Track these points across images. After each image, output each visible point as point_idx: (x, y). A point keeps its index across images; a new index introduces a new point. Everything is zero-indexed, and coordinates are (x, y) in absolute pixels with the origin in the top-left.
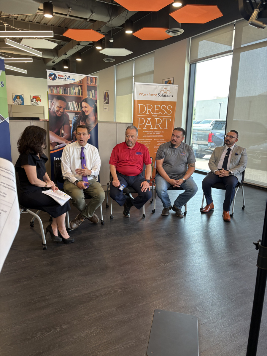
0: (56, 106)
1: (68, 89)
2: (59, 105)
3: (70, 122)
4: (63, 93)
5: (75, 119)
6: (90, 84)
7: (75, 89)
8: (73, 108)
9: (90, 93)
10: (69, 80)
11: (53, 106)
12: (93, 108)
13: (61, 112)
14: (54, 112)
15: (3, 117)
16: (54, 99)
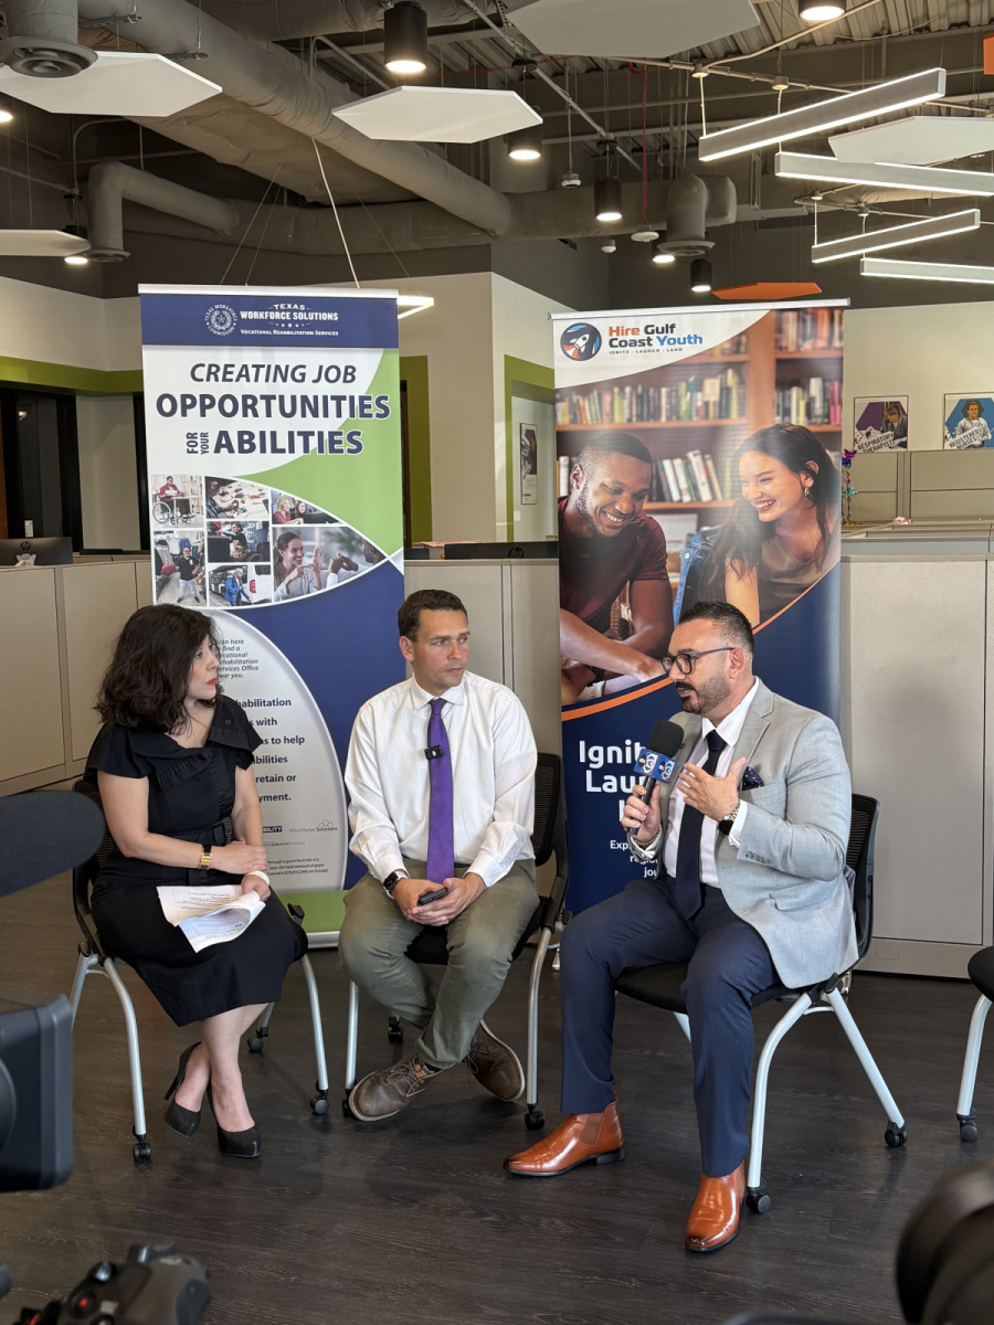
0: (593, 486)
1: (664, 391)
2: (607, 481)
3: (669, 564)
4: (634, 419)
5: (700, 547)
6: (798, 347)
7: (699, 387)
8: (689, 489)
9: (790, 397)
10: (669, 343)
11: (582, 487)
12: (810, 483)
13: (621, 513)
14: (582, 516)
15: (375, 551)
16: (587, 453)
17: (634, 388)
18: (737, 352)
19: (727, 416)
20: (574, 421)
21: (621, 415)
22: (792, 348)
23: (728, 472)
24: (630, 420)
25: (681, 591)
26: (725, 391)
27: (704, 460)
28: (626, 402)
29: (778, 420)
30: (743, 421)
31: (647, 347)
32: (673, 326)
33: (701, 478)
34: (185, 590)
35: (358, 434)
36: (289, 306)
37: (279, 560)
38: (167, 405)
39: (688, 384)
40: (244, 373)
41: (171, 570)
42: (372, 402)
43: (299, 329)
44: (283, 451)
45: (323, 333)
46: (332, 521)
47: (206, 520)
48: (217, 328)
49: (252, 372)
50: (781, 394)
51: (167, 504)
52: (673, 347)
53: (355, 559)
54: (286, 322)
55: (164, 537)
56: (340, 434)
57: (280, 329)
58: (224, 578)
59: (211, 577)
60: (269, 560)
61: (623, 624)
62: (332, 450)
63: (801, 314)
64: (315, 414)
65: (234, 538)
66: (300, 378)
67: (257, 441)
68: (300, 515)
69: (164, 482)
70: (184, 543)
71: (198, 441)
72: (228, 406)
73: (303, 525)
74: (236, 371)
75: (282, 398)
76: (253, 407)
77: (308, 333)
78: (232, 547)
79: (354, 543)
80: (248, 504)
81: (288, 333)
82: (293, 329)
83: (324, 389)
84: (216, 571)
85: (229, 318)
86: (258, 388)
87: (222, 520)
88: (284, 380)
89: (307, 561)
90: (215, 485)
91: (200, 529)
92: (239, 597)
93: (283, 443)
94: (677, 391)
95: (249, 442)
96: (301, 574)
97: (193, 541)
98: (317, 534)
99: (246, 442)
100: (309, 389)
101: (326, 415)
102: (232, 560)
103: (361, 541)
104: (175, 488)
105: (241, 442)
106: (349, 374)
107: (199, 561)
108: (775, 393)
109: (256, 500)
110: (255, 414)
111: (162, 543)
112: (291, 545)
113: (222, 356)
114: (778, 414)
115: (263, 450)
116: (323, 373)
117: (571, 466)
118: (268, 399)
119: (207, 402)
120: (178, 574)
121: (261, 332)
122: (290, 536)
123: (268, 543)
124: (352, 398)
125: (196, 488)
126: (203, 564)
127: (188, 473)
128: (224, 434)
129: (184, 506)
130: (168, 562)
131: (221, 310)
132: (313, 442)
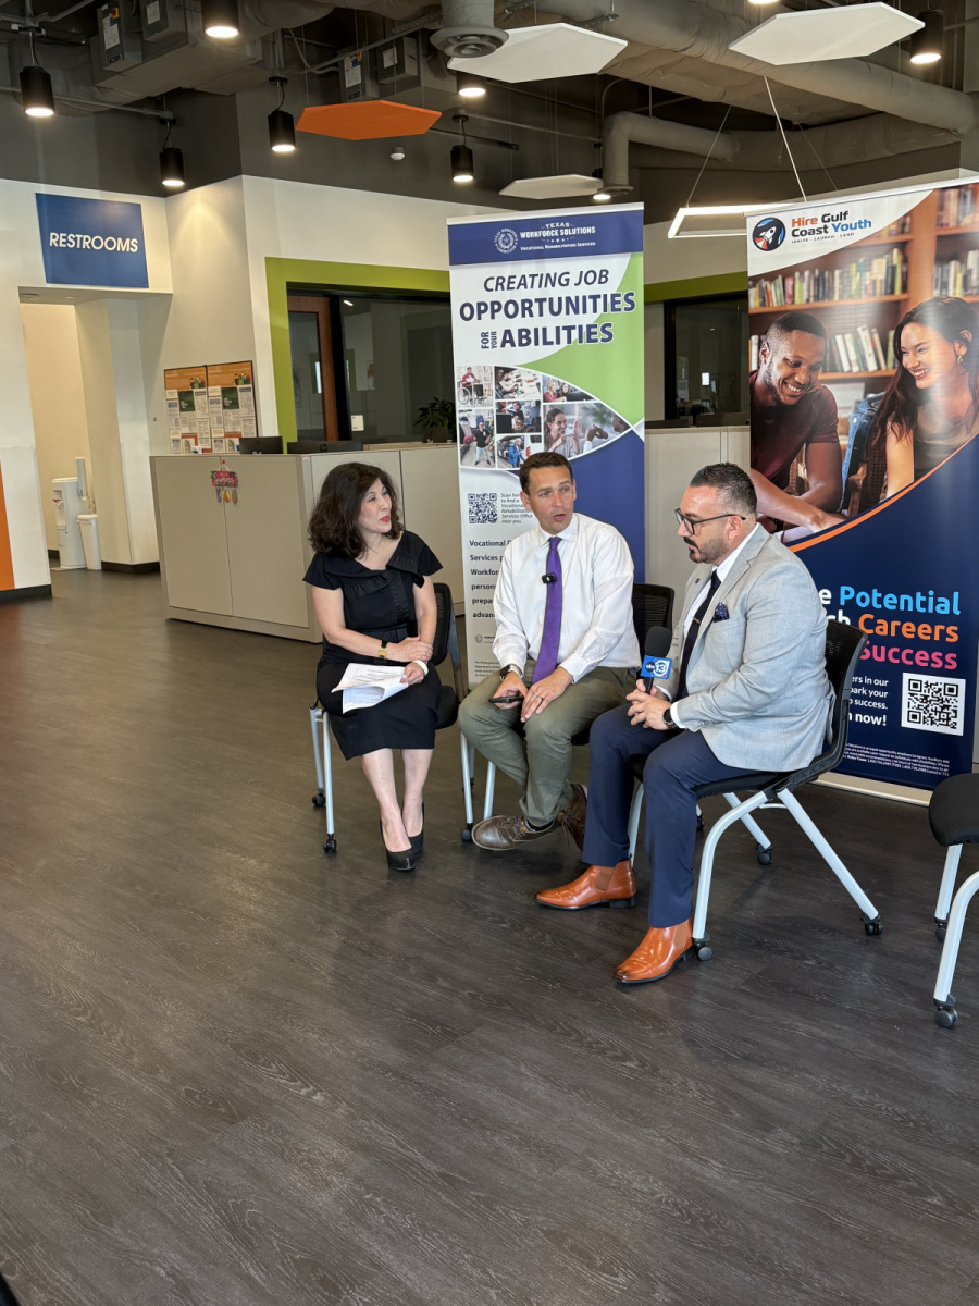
0: (777, 360)
1: (837, 272)
2: (789, 356)
3: (839, 428)
4: (812, 299)
5: (866, 412)
6: (958, 222)
7: (868, 268)
8: (857, 360)
9: (948, 271)
10: (842, 229)
11: (768, 361)
12: (963, 351)
13: (799, 384)
14: (769, 388)
15: (622, 422)
16: (773, 332)
17: (813, 272)
18: (902, 232)
19: (892, 292)
20: (763, 304)
21: (801, 296)
22: (952, 224)
23: (891, 344)
24: (808, 301)
25: (849, 452)
26: (892, 270)
27: (871, 334)
28: (805, 285)
29: (936, 293)
30: (905, 296)
31: (824, 234)
32: (846, 214)
33: (868, 350)
34: (480, 455)
35: (610, 325)
36: (557, 225)
37: (548, 431)
38: (467, 312)
39: (858, 266)
40: (523, 283)
41: (471, 440)
42: (621, 299)
43: (566, 243)
44: (551, 343)
45: (584, 244)
46: (588, 398)
47: (495, 401)
48: (503, 248)
49: (529, 280)
50: (940, 269)
51: (468, 388)
52: (846, 233)
53: (606, 429)
54: (555, 238)
55: (465, 415)
56: (596, 326)
57: (550, 244)
58: (507, 446)
59: (499, 445)
60: (540, 431)
61: (801, 482)
62: (589, 340)
63: (962, 190)
64: (576, 312)
65: (515, 414)
66: (564, 282)
67: (532, 336)
68: (564, 395)
69: (465, 372)
70: (480, 419)
71: (489, 338)
72: (511, 309)
73: (566, 402)
74: (517, 280)
75: (551, 300)
76: (529, 309)
77: (572, 245)
78: (513, 421)
79: (605, 416)
80: (525, 387)
81: (556, 246)
82: (560, 243)
83: (585, 290)
84: (502, 440)
85: (512, 239)
86: (533, 293)
87: (507, 400)
88: (553, 285)
89: (569, 431)
90: (501, 372)
91: (490, 408)
92: (518, 460)
93: (551, 337)
94: (848, 272)
95: (527, 337)
96: (564, 442)
97: (486, 418)
98: (577, 409)
99: (525, 337)
100: (572, 291)
101: (585, 312)
102: (513, 431)
103: (610, 414)
104: (473, 376)
105: (521, 337)
106: (603, 276)
107: (490, 433)
108: (934, 268)
109: (531, 384)
110: (531, 315)
111: (465, 419)
112: (557, 418)
113: (506, 269)
114: (936, 288)
115: (537, 343)
116: (583, 278)
117: (760, 344)
118: (541, 301)
119: (496, 307)
120: (475, 443)
121: (535, 248)
122: (556, 411)
123: (539, 418)
124: (605, 296)
125: (488, 375)
126: (492, 435)
127: (483, 364)
128: (508, 332)
129: (480, 390)
130: (468, 434)
131: (506, 233)
132: (575, 334)
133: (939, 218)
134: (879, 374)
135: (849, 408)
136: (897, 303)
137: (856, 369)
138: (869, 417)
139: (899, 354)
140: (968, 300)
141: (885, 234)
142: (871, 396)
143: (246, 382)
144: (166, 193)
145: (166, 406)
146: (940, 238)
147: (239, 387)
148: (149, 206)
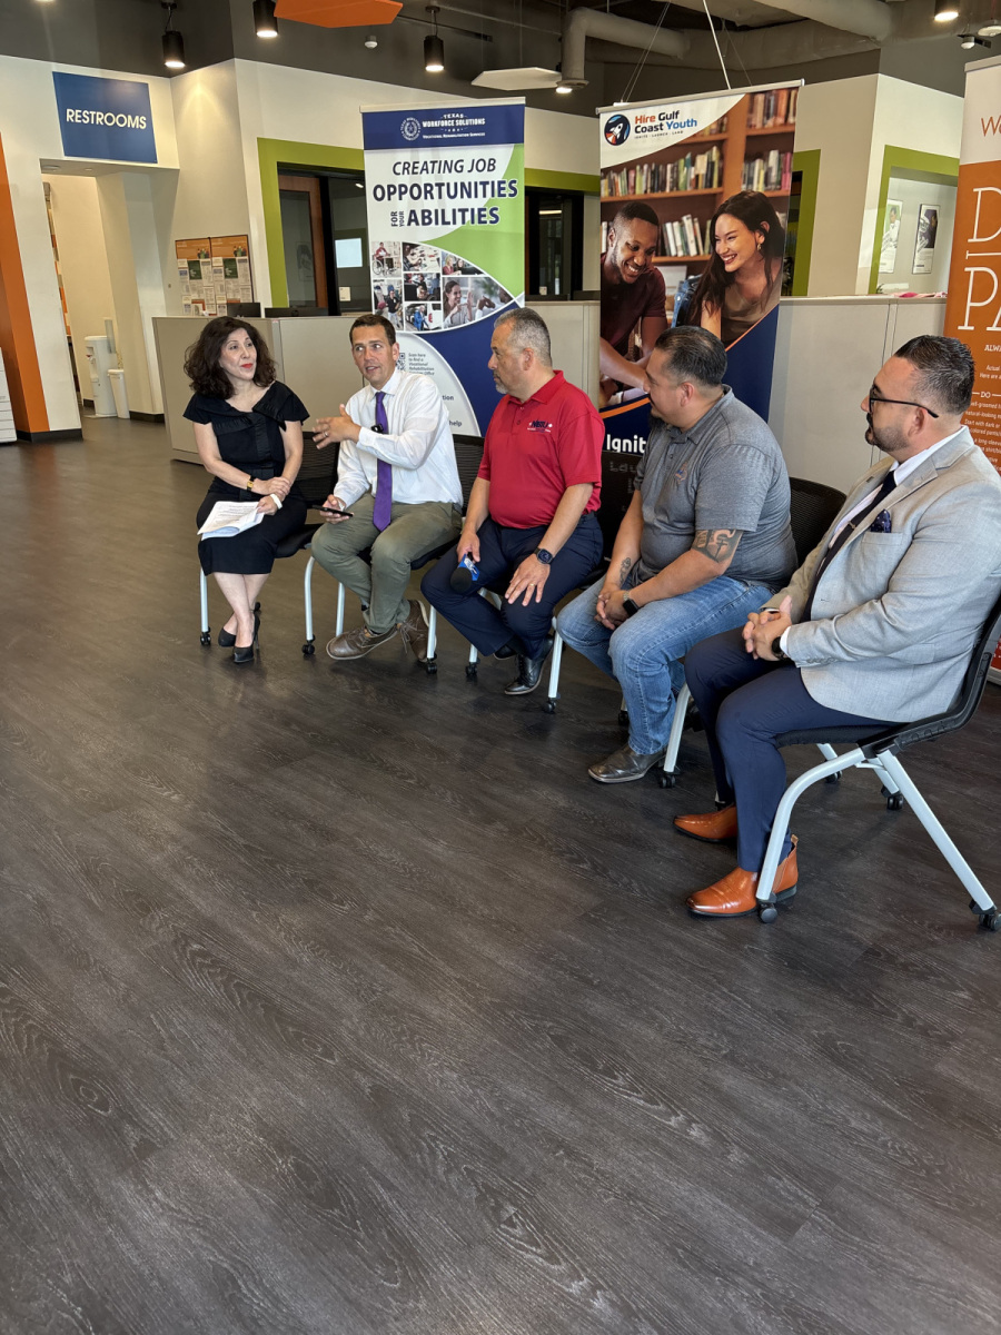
0: (621, 245)
1: (669, 167)
2: (630, 240)
3: (667, 305)
4: (649, 190)
6: (764, 124)
8: (682, 246)
9: (754, 168)
10: (674, 128)
11: (614, 245)
12: (762, 240)
13: (637, 265)
14: (614, 268)
15: (506, 294)
16: (619, 219)
17: (650, 166)
18: (721, 131)
19: (711, 186)
20: (611, 194)
22: (759, 125)
23: (708, 232)
24: (646, 192)
26: (711, 165)
27: (693, 222)
28: (644, 177)
30: (720, 190)
31: (659, 131)
32: (677, 113)
33: (691, 237)
35: (496, 209)
36: (454, 115)
37: (446, 300)
38: (379, 194)
39: (685, 161)
40: (425, 168)
41: (383, 307)
42: (506, 185)
43: (460, 132)
44: (449, 223)
45: (475, 135)
46: (479, 272)
47: (403, 273)
48: (408, 136)
49: (430, 166)
50: (747, 166)
51: (380, 261)
52: (677, 130)
53: (493, 300)
54: (451, 128)
55: (378, 284)
56: (485, 210)
57: (447, 133)
58: (413, 312)
59: (407, 311)
60: (439, 299)
62: (480, 222)
63: (767, 95)
64: (469, 196)
65: (419, 284)
66: (459, 169)
67: (433, 216)
68: (460, 269)
69: (379, 246)
70: (390, 288)
71: (398, 217)
72: (416, 192)
73: (461, 276)
74: (420, 165)
75: (448, 184)
76: (430, 192)
77: (466, 135)
78: (418, 290)
79: (493, 289)
81: (453, 136)
82: (456, 133)
83: (476, 177)
85: (415, 127)
86: (434, 178)
87: (412, 272)
88: (450, 171)
89: (464, 301)
90: (408, 248)
92: (423, 325)
93: (449, 218)
94: (678, 167)
95: (429, 217)
96: (459, 310)
97: (396, 287)
98: (470, 282)
100: (467, 178)
101: (476, 196)
102: (417, 299)
103: (497, 287)
104: (385, 250)
105: (423, 217)
106: (491, 165)
107: (399, 300)
108: (743, 165)
109: (433, 258)
110: (432, 198)
111: (378, 288)
112: (454, 289)
113: (411, 155)
115: (437, 223)
116: (475, 165)
117: (608, 230)
118: (440, 185)
119: (403, 189)
120: (387, 309)
121: (435, 137)
122: (452, 283)
123: (439, 289)
124: (493, 183)
125: (397, 250)
126: (401, 302)
127: (393, 240)
128: (413, 212)
129: (390, 263)
130: (381, 300)
131: (410, 122)
132: (468, 215)
133: (749, 120)
134: (698, 259)
135: (674, 287)
136: (715, 195)
137: (681, 254)
138: (689, 296)
139: (714, 241)
140: (768, 194)
141: (707, 133)
142: (691, 277)
143: (243, 254)
144: (170, 74)
145: (178, 273)
146: (749, 138)
147: (237, 258)
148: (156, 87)
